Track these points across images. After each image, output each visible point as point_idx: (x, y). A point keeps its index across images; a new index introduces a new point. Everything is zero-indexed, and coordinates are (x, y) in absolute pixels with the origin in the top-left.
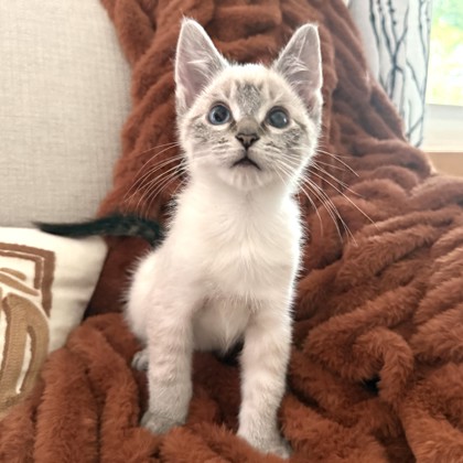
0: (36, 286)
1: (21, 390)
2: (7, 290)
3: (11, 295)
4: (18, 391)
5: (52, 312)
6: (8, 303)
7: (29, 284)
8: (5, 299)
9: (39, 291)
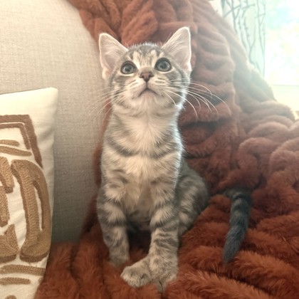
0: (28, 148)
1: (43, 228)
2: (11, 158)
3: (15, 162)
4: (41, 229)
5: (43, 162)
6: (15, 168)
7: (23, 147)
8: (12, 166)
9: (31, 151)
